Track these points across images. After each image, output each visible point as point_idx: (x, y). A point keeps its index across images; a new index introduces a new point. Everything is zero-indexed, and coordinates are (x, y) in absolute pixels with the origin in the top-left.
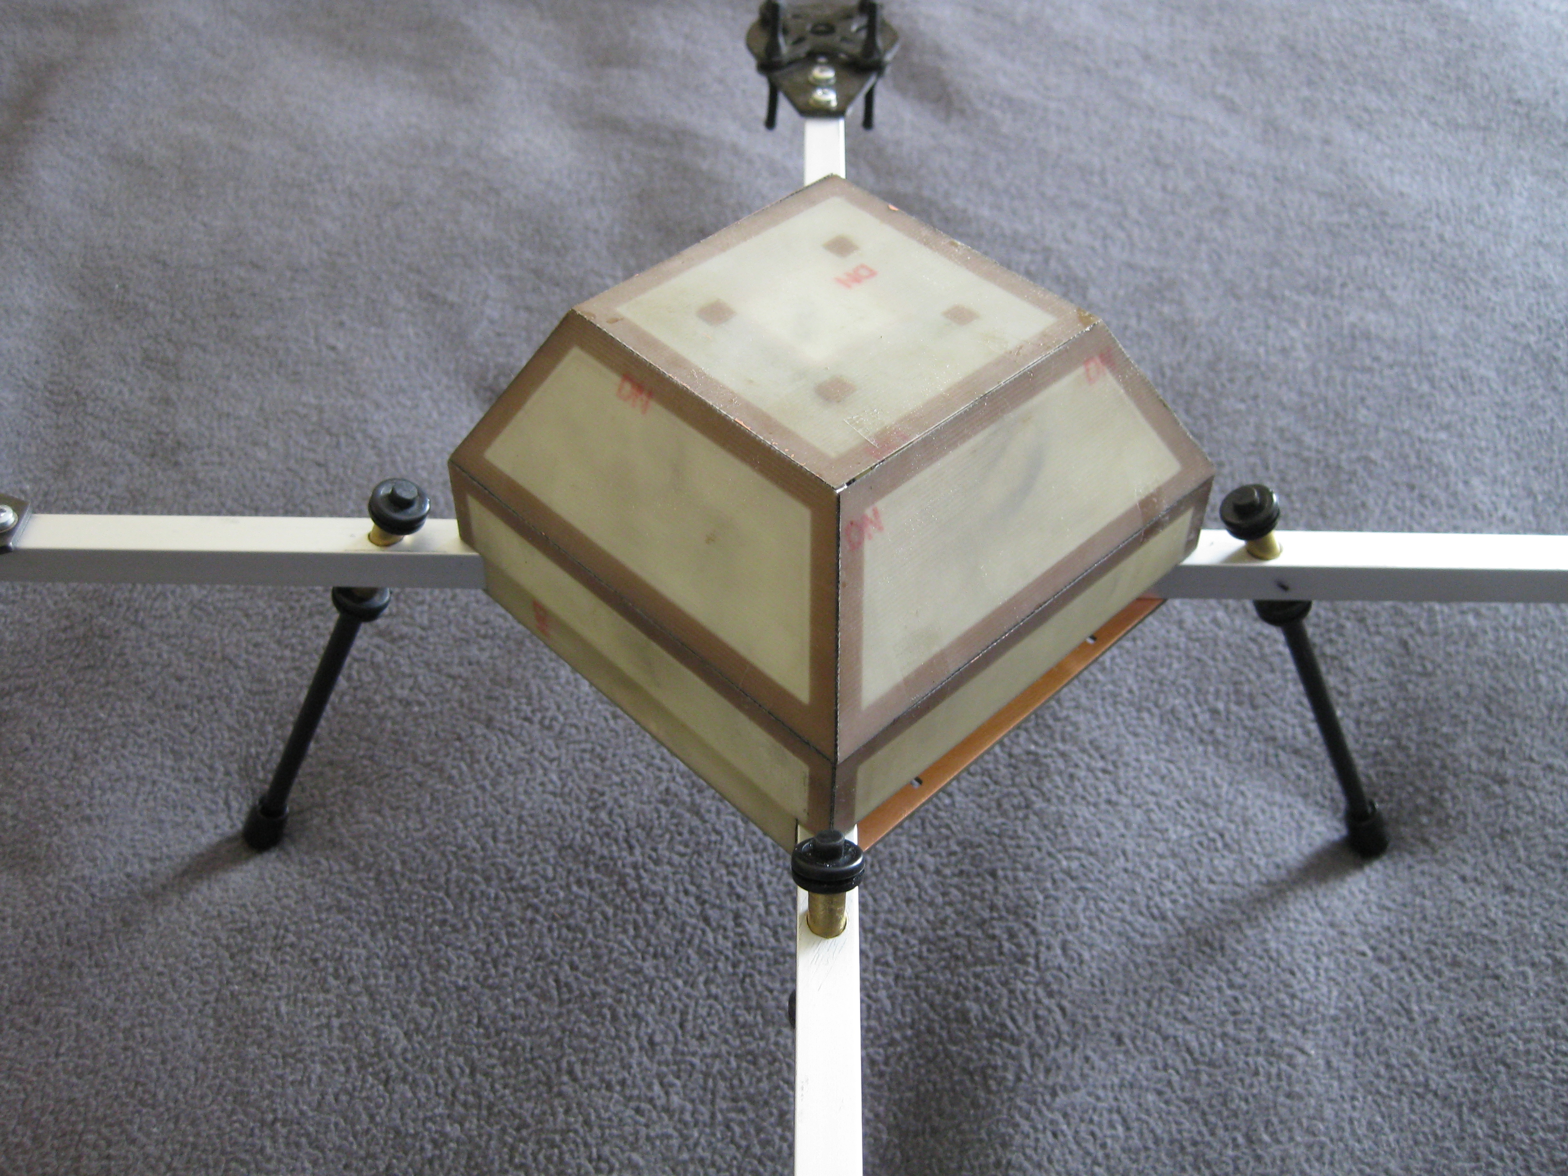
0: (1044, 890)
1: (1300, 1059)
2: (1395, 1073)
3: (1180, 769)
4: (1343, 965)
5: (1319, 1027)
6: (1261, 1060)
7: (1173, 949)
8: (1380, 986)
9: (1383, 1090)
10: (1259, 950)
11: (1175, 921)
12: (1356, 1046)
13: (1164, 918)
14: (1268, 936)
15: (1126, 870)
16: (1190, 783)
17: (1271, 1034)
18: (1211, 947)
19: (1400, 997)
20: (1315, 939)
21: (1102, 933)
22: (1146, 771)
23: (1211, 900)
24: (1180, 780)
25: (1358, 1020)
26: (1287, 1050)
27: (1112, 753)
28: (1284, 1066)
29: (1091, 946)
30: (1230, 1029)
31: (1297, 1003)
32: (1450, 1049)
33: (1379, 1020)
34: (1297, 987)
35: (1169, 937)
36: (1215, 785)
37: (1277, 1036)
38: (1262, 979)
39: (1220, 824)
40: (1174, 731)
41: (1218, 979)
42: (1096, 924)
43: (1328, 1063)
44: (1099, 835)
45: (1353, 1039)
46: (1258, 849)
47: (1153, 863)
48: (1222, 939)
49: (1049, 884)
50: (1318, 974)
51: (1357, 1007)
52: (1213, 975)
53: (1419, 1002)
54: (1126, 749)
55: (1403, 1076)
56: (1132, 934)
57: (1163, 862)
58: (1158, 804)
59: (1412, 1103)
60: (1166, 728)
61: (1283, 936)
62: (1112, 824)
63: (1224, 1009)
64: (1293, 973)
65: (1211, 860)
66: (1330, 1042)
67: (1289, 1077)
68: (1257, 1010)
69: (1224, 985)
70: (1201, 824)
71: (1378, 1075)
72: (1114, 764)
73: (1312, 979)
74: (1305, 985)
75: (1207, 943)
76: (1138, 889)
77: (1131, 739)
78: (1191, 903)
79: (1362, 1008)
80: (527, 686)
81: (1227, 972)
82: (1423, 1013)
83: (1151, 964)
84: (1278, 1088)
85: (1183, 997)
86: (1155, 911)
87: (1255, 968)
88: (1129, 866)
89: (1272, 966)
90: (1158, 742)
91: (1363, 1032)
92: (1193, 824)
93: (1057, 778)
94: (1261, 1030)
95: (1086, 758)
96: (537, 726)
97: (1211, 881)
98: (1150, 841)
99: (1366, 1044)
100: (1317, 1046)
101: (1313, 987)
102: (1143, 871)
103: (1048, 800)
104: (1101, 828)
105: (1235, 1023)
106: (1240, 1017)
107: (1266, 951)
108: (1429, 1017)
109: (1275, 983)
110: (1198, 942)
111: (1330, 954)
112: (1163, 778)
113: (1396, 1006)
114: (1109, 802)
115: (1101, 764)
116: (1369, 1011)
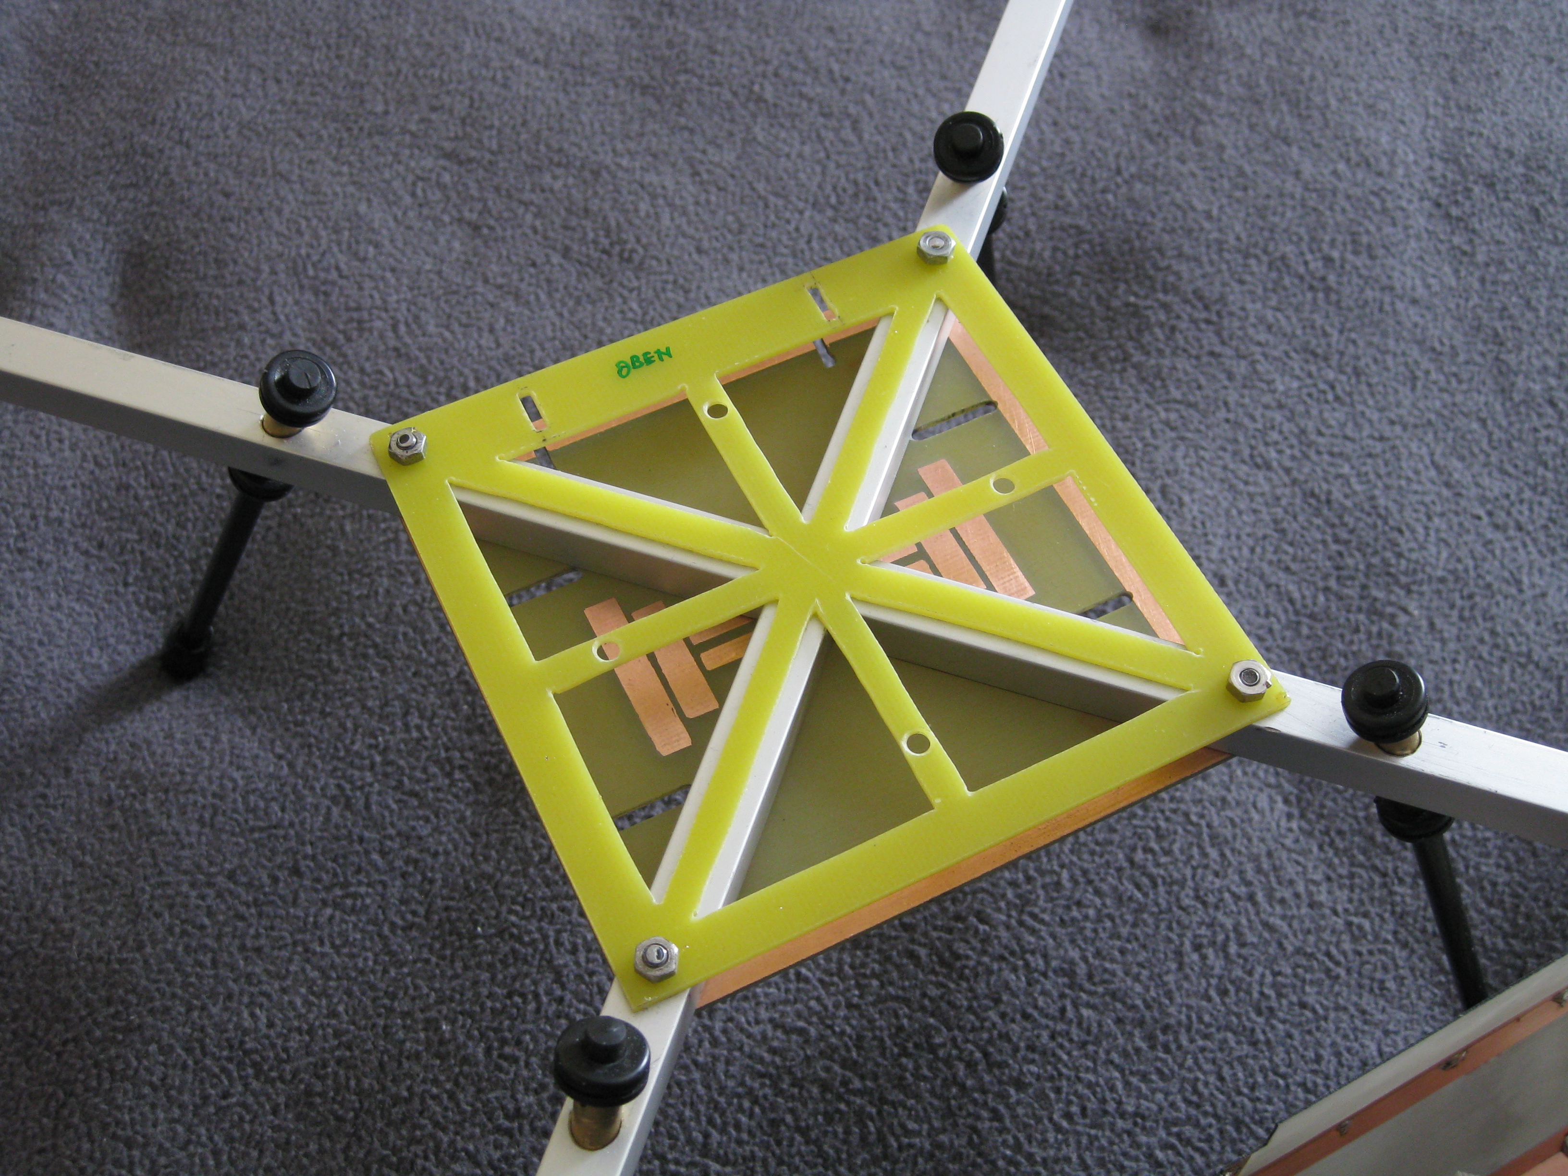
0: (1142, 439)
1: (1402, 619)
2: (1500, 641)
3: (1288, 318)
4: (1456, 528)
5: (1425, 588)
6: (1362, 617)
7: (1278, 499)
8: (1492, 552)
9: (1485, 655)
10: (1367, 507)
11: (1281, 472)
12: (1462, 609)
13: (1269, 467)
14: (1377, 492)
15: (1227, 421)
16: (1299, 332)
17: (1375, 593)
18: (1318, 500)
19: (1512, 566)
20: (1427, 499)
21: (1202, 479)
22: (1252, 320)
23: (1319, 453)
24: (1289, 330)
25: (1466, 584)
26: (1389, 610)
27: (1216, 302)
28: (1385, 625)
29: (1192, 491)
30: (1333, 583)
31: (1403, 562)
32: (1556, 624)
33: (1489, 586)
34: (1404, 547)
35: (1274, 487)
36: (1325, 334)
37: (1380, 594)
38: (1368, 536)
39: (1331, 375)
40: (1281, 278)
41: (1324, 533)
42: (1197, 470)
43: (1432, 625)
44: (1200, 387)
45: (1459, 603)
46: (1371, 402)
47: (1258, 414)
48: (1329, 493)
49: (1147, 433)
50: (1427, 535)
51: (1466, 570)
52: (1318, 528)
53: (1530, 574)
54: (1231, 298)
55: (1507, 645)
56: (1235, 481)
57: (1269, 414)
58: (1265, 355)
59: (1513, 671)
60: (1274, 275)
61: (1393, 494)
62: (1214, 377)
63: (1328, 564)
64: (1400, 531)
65: (1321, 412)
66: (1435, 604)
67: (1390, 636)
68: (1362, 567)
69: (1329, 539)
70: (1310, 375)
71: (1481, 641)
72: (1219, 314)
73: (1421, 538)
74: (1413, 545)
75: (1313, 495)
76: (1241, 438)
77: (1236, 287)
78: (1298, 454)
79: (1472, 573)
80: (605, 218)
81: (1333, 526)
82: (1533, 586)
83: (1255, 511)
84: (1378, 646)
85: (1286, 547)
86: (1259, 461)
87: (1361, 525)
88: (1231, 416)
89: (1380, 523)
90: (1265, 290)
91: (1471, 597)
92: (1302, 375)
93: (1157, 330)
94: (1364, 587)
95: (1188, 309)
96: (616, 259)
97: (1320, 433)
98: (1254, 392)
99: (1472, 608)
100: (1421, 607)
101: (1422, 548)
102: (1246, 421)
103: (1148, 354)
104: (1203, 381)
105: (1338, 578)
106: (1345, 573)
107: (1375, 507)
108: (1538, 591)
109: (1382, 541)
110: (1304, 494)
111: (1442, 515)
112: (1269, 328)
113: (1506, 574)
114: (1212, 354)
115: (1204, 315)
116: (1479, 576)
